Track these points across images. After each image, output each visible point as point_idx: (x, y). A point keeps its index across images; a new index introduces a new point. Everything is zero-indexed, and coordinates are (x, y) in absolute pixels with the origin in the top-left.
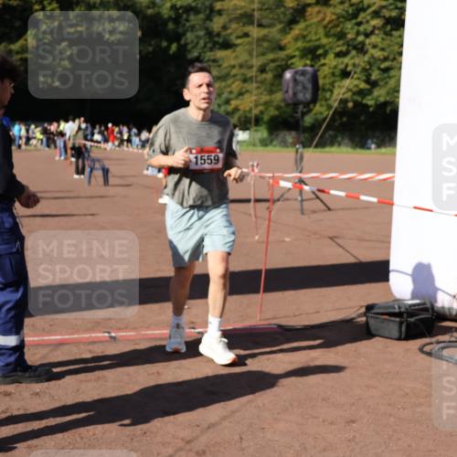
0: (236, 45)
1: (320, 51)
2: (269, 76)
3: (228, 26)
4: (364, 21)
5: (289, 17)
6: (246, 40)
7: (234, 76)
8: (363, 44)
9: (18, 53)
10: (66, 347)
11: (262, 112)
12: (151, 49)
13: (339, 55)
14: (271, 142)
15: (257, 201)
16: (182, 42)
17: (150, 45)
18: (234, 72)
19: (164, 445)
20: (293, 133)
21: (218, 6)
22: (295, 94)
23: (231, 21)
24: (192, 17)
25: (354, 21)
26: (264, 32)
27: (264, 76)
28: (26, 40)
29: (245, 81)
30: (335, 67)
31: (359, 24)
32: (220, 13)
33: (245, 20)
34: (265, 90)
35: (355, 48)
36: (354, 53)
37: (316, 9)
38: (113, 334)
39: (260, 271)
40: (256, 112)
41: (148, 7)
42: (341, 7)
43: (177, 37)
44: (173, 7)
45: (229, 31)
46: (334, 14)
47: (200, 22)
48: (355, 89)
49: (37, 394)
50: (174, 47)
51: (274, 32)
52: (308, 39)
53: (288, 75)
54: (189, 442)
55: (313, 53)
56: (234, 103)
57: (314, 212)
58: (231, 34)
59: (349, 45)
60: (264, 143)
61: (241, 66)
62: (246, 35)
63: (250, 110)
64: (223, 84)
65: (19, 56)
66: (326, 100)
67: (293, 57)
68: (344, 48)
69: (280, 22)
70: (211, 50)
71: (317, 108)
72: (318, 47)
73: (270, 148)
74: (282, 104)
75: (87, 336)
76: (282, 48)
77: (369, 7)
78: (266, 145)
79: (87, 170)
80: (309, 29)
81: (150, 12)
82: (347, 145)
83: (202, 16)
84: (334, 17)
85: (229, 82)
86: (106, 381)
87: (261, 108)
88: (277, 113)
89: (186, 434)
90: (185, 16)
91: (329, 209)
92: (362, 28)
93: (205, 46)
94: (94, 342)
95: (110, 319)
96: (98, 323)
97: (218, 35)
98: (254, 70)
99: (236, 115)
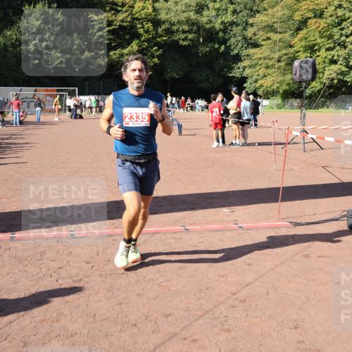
0: (262, 45)
1: (316, 47)
2: (283, 64)
3: (257, 33)
4: (346, 27)
5: (296, 26)
6: (269, 41)
7: (261, 65)
8: (344, 42)
9: (127, 55)
10: (157, 235)
11: (278, 88)
12: (208, 49)
13: (328, 49)
14: (284, 105)
15: (276, 144)
16: (228, 44)
17: (208, 47)
18: (260, 62)
19: (219, 295)
20: (298, 100)
21: (251, 21)
22: (301, 76)
23: (259, 30)
24: (234, 28)
25: (339, 27)
26: (281, 36)
27: (280, 64)
28: (132, 47)
29: (267, 67)
30: (326, 57)
31: (342, 29)
32: (252, 25)
33: (268, 29)
34: (280, 73)
35: (339, 45)
36: (338, 48)
37: (314, 20)
38: (187, 228)
39: (280, 188)
40: (274, 87)
41: (208, 24)
42: (331, 19)
43: (224, 41)
44: (223, 23)
45: (258, 36)
46: (325, 23)
47: (240, 32)
48: (338, 72)
50: (223, 48)
51: (287, 36)
52: (308, 40)
53: (296, 63)
54: (234, 294)
55: (312, 49)
56: (260, 82)
57: (312, 150)
58: (259, 38)
59: (335, 43)
60: (279, 107)
61: (265, 58)
62: (269, 39)
63: (270, 87)
64: (254, 70)
66: (320, 79)
67: (299, 51)
68: (332, 45)
69: (291, 30)
70: (246, 48)
71: (314, 84)
72: (315, 45)
73: (282, 110)
74: (291, 82)
75: (171, 228)
76: (291, 47)
77: (349, 18)
78: (281, 108)
80: (309, 34)
81: (208, 26)
82: (332, 107)
83: (240, 27)
84: (325, 25)
85: (257, 69)
87: (278, 85)
88: (287, 88)
89: (233, 289)
90: (230, 28)
91: (322, 149)
92: (344, 32)
93: (242, 47)
94: (175, 232)
95: (185, 218)
96: (178, 220)
97: (251, 39)
98: (274, 60)
99: (262, 90)
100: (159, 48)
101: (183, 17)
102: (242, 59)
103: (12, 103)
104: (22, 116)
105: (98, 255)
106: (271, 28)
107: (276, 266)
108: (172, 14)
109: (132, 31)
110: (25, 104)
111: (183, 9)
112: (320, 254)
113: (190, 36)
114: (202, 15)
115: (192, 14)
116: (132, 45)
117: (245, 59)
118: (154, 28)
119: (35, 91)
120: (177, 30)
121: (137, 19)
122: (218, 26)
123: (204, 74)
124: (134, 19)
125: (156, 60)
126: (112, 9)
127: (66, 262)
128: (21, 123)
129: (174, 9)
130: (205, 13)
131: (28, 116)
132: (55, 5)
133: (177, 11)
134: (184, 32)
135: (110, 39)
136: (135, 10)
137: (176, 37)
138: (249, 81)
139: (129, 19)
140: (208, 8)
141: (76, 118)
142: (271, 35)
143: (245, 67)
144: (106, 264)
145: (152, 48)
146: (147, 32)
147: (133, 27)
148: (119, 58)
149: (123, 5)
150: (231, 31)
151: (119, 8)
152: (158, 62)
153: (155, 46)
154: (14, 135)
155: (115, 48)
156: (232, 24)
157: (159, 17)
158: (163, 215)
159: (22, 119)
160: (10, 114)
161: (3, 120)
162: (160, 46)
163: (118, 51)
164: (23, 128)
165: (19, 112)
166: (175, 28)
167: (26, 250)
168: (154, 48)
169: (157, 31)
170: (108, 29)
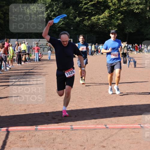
9: (102, 19)
10: (124, 130)
28: (105, 14)
38: (142, 126)
49: (115, 147)
65: (102, 20)
79: (128, 62)
86: (141, 144)
94: (135, 128)
95: (140, 119)
96: (136, 121)
100: (122, 14)
103: (34, 49)
104: (40, 56)
109: (105, 4)
110: (42, 49)
113: (141, 7)
116: (105, 13)
118: (118, 2)
120: (133, 3)
125: (119, 22)
127: (68, 145)
128: (40, 60)
131: (43, 56)
134: (137, 4)
135: (92, 9)
137: (132, 8)
144: (92, 147)
145: (117, 14)
146: (114, 4)
148: (97, 21)
153: (119, 13)
154: (36, 67)
155: (94, 15)
158: (126, 117)
159: (40, 57)
160: (33, 55)
161: (29, 58)
162: (122, 13)
163: (96, 17)
164: (40, 63)
165: (38, 54)
167: (44, 136)
168: (119, 14)
169: (120, 4)
170: (90, 3)
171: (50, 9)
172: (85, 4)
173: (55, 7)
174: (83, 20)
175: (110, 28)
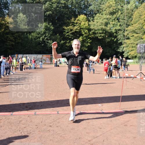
0: (130, 39)
6: (134, 37)
12: (109, 40)
14: (139, 62)
17: (109, 39)
18: (130, 45)
21: (126, 29)
22: (140, 50)
23: (129, 32)
26: (138, 35)
29: (133, 47)
40: (135, 55)
43: (116, 37)
44: (115, 30)
45: (129, 35)
47: (122, 33)
50: (116, 39)
51: (140, 35)
54: (90, 141)
56: (129, 53)
60: (137, 62)
61: (132, 44)
62: (133, 36)
63: (134, 54)
69: (142, 33)
70: (124, 40)
76: (142, 39)
81: (109, 31)
83: (122, 31)
85: (128, 48)
90: (118, 32)
97: (126, 36)
98: (135, 44)
99: (130, 56)
100: (90, 40)
101: (100, 27)
102: (123, 44)
105: (42, 122)
106: (134, 32)
107: (111, 129)
108: (96, 26)
110: (38, 61)
111: (100, 24)
112: (131, 125)
113: (102, 35)
114: (107, 27)
115: (103, 26)
116: (80, 38)
117: (124, 44)
118: (88, 32)
119: (43, 56)
120: (98, 33)
121: (82, 28)
122: (114, 31)
123: (108, 50)
124: (81, 28)
125: (89, 44)
126: (72, 25)
128: (35, 68)
129: (96, 25)
130: (109, 26)
132: (51, 23)
133: (97, 25)
134: (100, 33)
135: (71, 36)
136: (81, 25)
137: (97, 35)
138: (125, 52)
139: (79, 29)
140: (110, 24)
141: (56, 66)
142: (134, 34)
143: (124, 47)
145: (87, 40)
146: (86, 33)
147: (80, 32)
149: (77, 23)
150: (119, 33)
151: (75, 24)
152: (90, 45)
156: (119, 30)
157: (90, 28)
159: (35, 67)
162: (90, 38)
166: (96, 32)
168: (88, 40)
169: (90, 33)
170: (70, 32)
171: (44, 35)
172: (68, 33)
173: (47, 34)
174: (66, 43)
175: (83, 48)
